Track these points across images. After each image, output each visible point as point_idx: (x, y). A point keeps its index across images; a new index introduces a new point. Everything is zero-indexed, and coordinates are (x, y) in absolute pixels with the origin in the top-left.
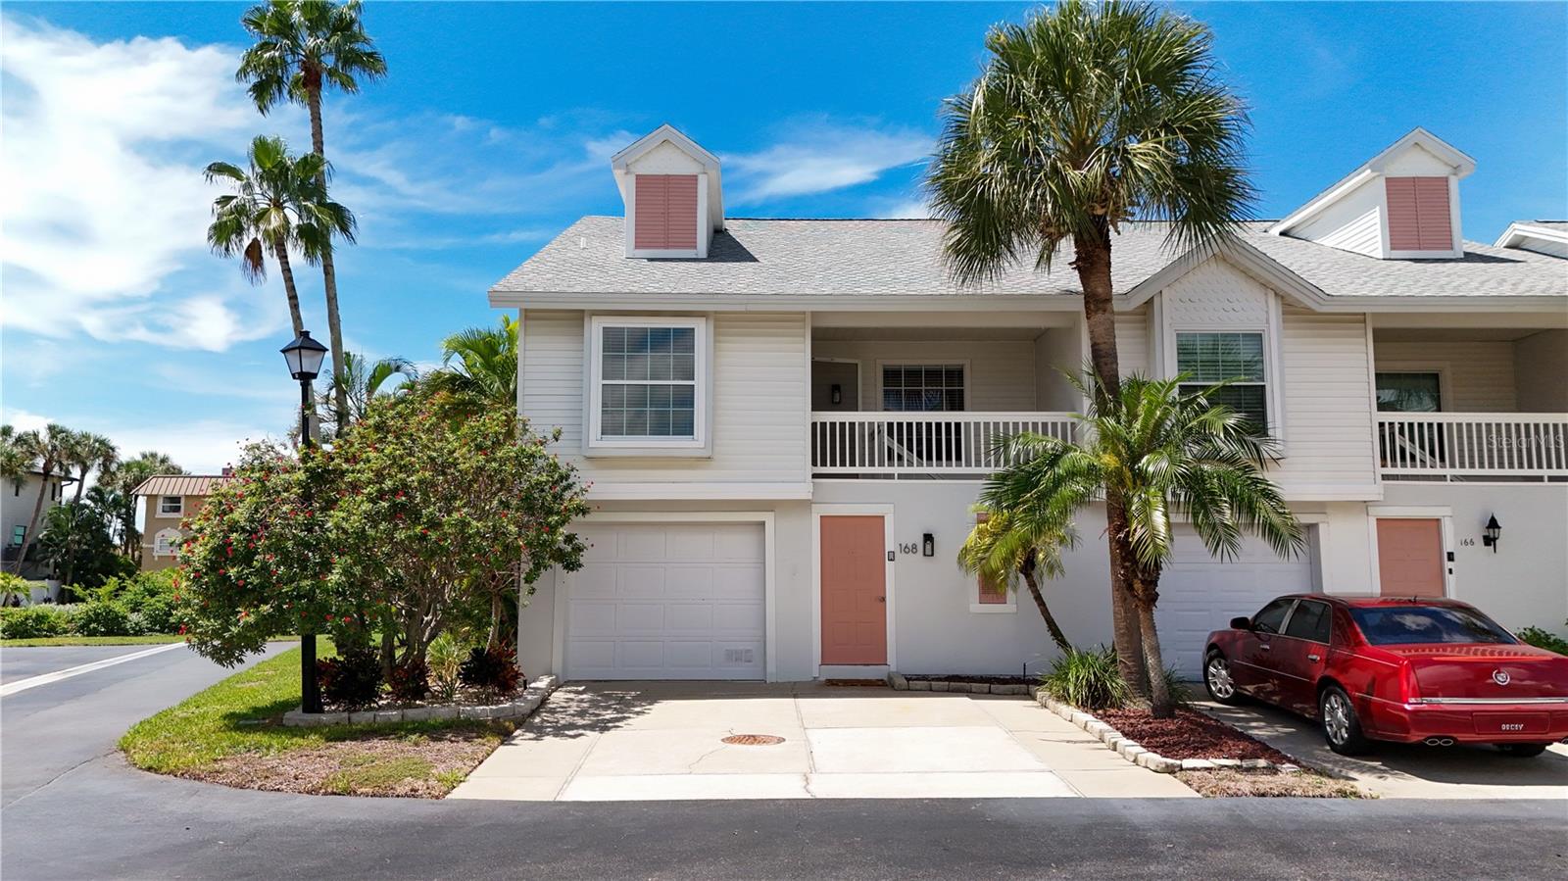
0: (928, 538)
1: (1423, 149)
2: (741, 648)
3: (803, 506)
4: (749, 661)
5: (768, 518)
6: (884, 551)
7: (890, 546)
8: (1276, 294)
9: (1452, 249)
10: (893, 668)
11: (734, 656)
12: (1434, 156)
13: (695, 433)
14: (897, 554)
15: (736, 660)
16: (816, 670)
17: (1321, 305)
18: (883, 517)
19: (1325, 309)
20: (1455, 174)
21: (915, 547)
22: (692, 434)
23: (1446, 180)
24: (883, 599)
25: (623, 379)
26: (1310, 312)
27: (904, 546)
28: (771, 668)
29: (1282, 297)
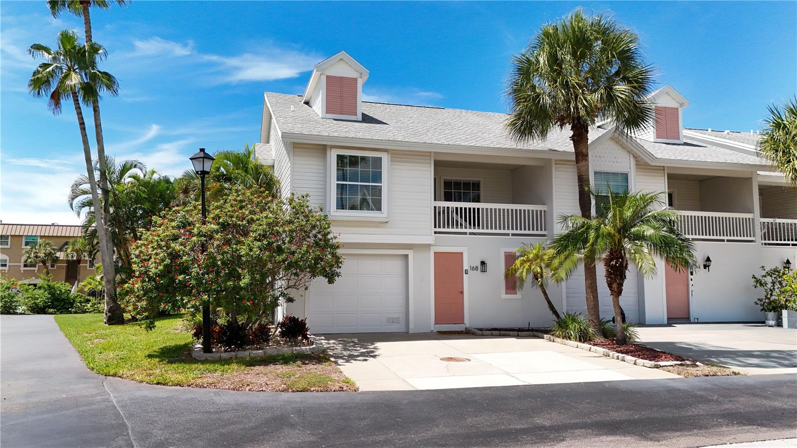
0: (483, 263)
1: (669, 95)
2: (395, 316)
3: (428, 246)
4: (399, 323)
5: (410, 253)
6: (463, 269)
7: (466, 267)
8: (634, 156)
9: (679, 139)
10: (467, 326)
11: (392, 321)
12: (673, 98)
13: (382, 210)
14: (469, 271)
15: (392, 322)
16: (433, 327)
17: (652, 162)
18: (462, 253)
19: (653, 164)
20: (681, 107)
21: (477, 267)
22: (381, 210)
23: (677, 109)
24: (462, 293)
25: (347, 181)
26: (647, 164)
27: (472, 267)
28: (411, 326)
29: (636, 158)
